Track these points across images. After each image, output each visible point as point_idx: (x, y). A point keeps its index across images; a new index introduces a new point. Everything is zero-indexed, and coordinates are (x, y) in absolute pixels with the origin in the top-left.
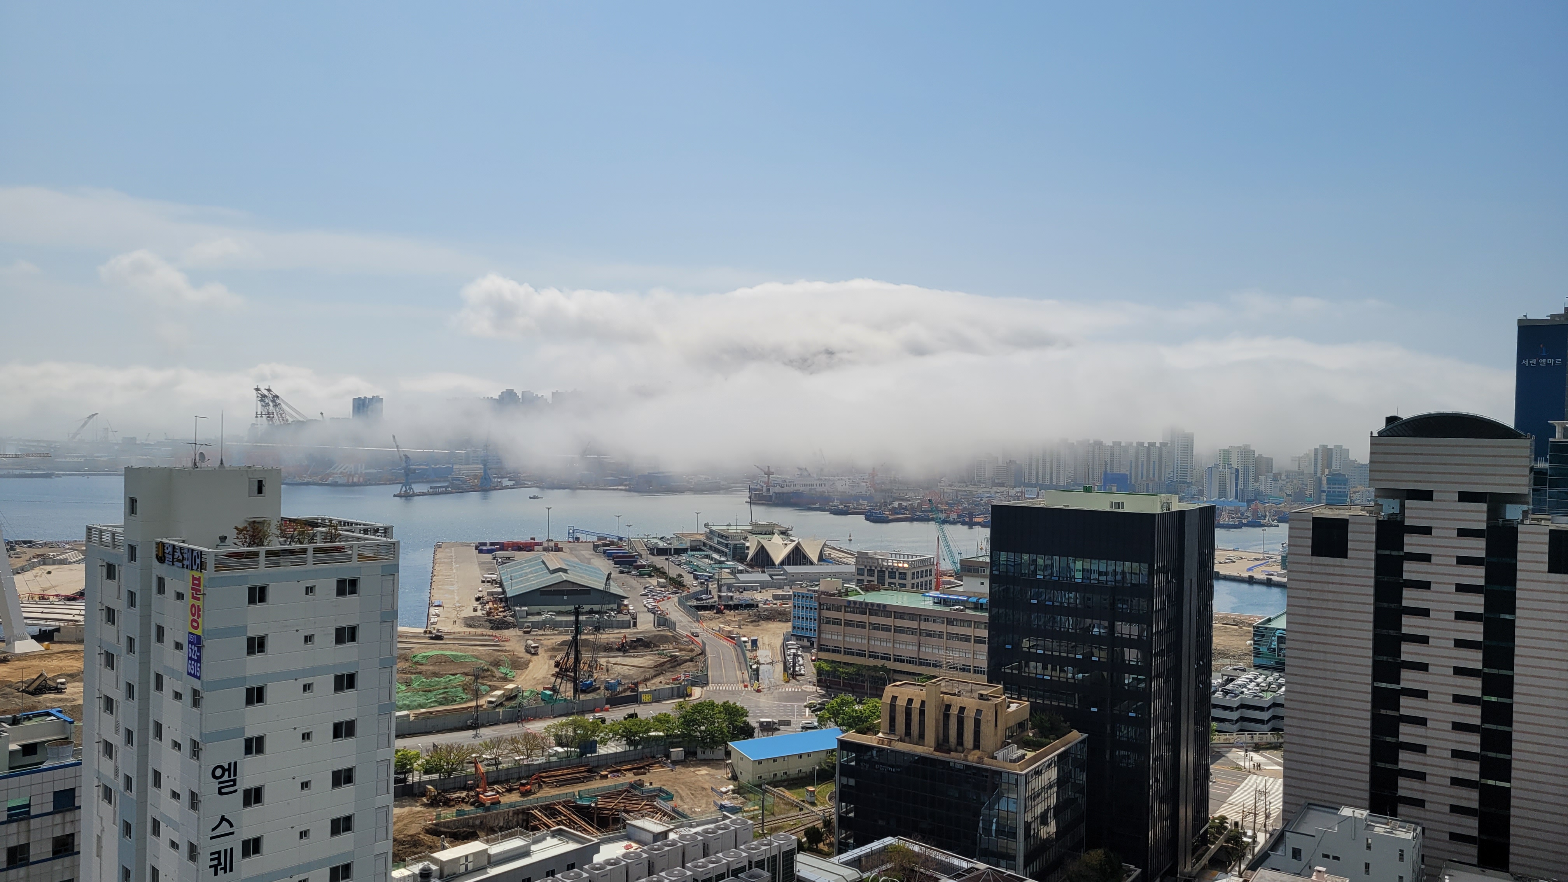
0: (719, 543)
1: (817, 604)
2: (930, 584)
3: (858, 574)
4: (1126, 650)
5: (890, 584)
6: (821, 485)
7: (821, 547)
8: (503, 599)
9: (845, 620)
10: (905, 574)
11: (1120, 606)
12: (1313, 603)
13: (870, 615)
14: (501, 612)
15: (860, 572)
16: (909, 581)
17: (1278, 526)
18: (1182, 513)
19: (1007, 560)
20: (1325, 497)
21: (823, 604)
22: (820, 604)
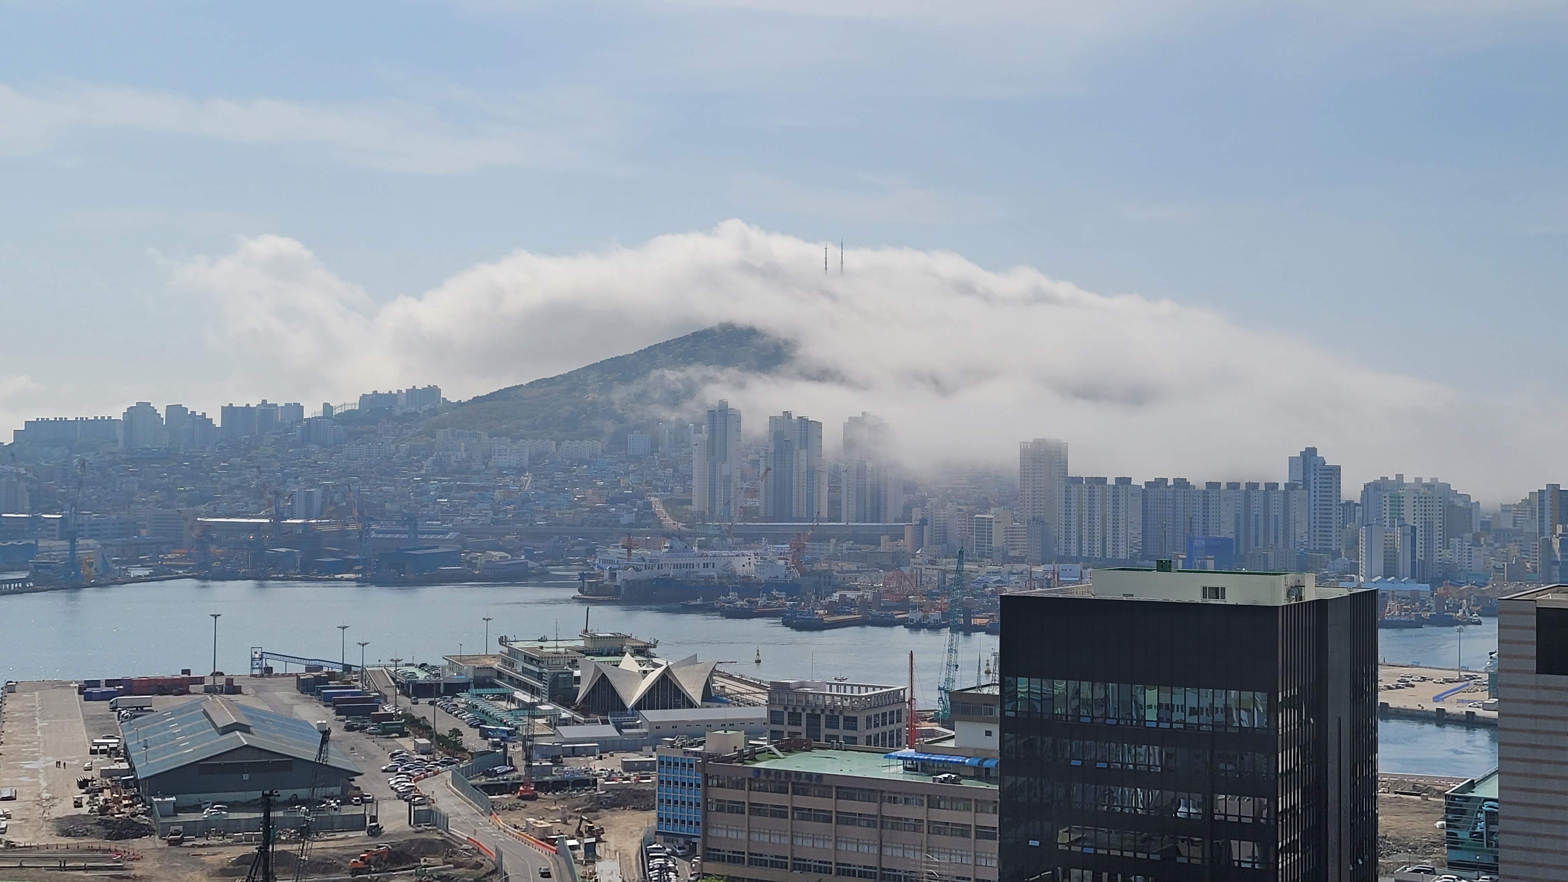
0: (525, 671)
1: (700, 778)
2: (899, 736)
3: (772, 722)
4: (1234, 843)
5: (829, 738)
6: (706, 566)
7: (707, 675)
8: (131, 783)
9: (751, 804)
10: (855, 719)
11: (1222, 766)
12: (1541, 754)
13: (794, 793)
14: (126, 806)
15: (775, 717)
16: (862, 732)
17: (1479, 623)
18: (1321, 605)
19: (1029, 692)
20: (1558, 573)
21: (712, 777)
22: (706, 777)
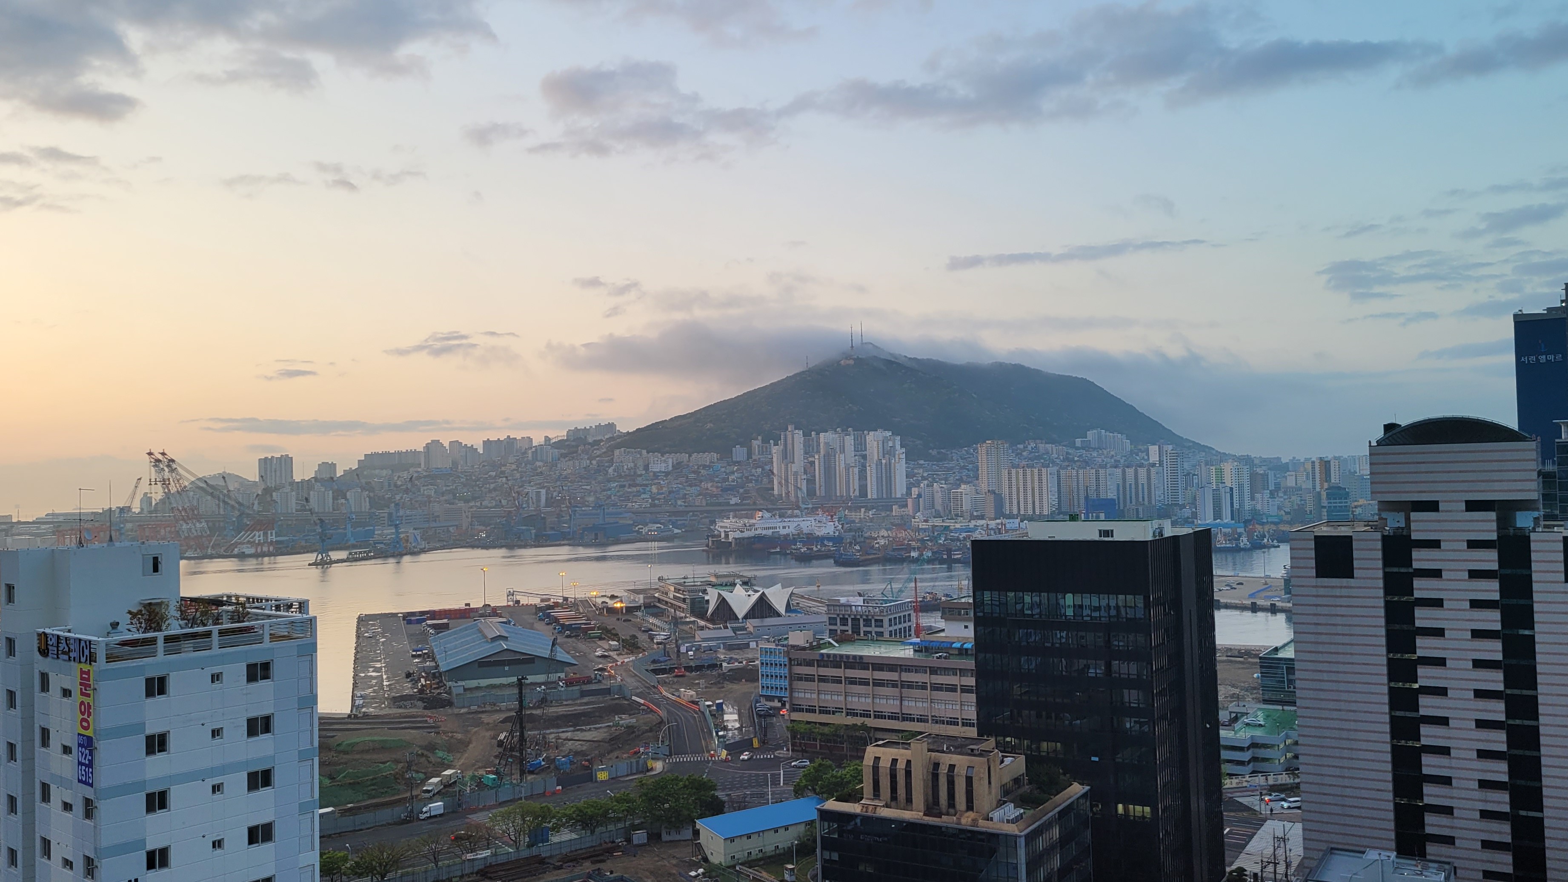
0: (675, 597)
1: (786, 659)
2: (910, 630)
3: (830, 624)
4: (1126, 691)
5: (866, 633)
6: (784, 527)
7: (788, 596)
8: (437, 675)
9: (819, 676)
10: (882, 621)
11: (1116, 643)
12: (1321, 629)
13: (845, 668)
14: (435, 688)
15: (832, 621)
16: (886, 629)
17: (1278, 547)
18: (1175, 538)
19: (992, 600)
20: (1326, 514)
21: (794, 660)
22: (790, 659)
